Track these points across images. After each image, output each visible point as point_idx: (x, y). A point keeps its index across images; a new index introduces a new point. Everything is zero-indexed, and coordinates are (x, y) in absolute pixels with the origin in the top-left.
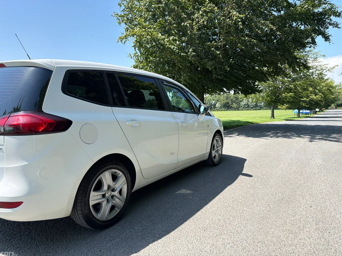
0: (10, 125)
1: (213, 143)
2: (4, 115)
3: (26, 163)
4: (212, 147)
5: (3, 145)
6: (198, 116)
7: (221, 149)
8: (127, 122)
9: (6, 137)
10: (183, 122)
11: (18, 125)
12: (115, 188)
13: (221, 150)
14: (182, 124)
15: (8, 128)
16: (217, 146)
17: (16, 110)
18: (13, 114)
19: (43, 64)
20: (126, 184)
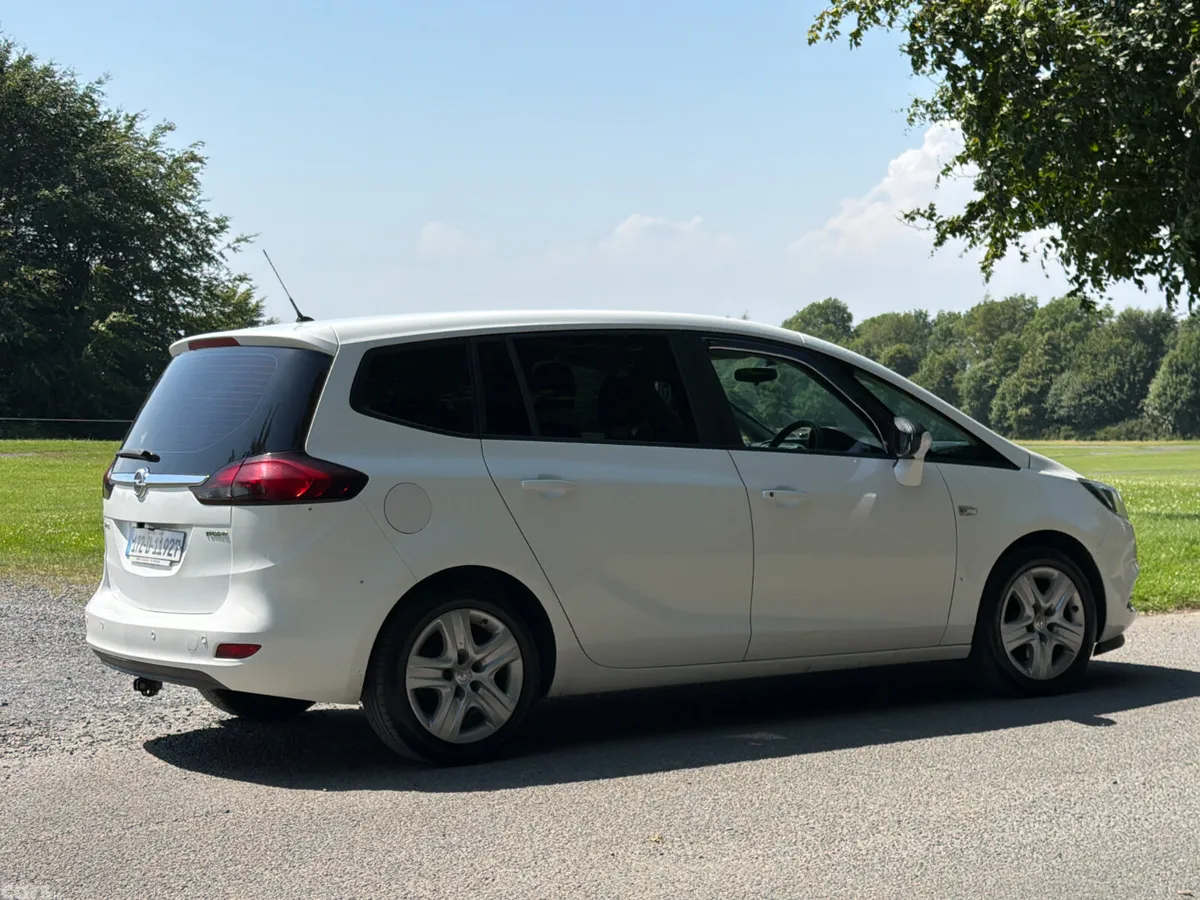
0: (243, 484)
1: (1011, 589)
2: (230, 461)
3: (270, 564)
4: (1000, 607)
5: (228, 526)
7: (1078, 624)
8: (520, 484)
9: (235, 509)
10: (782, 488)
11: (258, 482)
12: (482, 663)
13: (1080, 629)
14: (772, 494)
15: (239, 491)
16: (1037, 606)
17: (257, 449)
18: (248, 460)
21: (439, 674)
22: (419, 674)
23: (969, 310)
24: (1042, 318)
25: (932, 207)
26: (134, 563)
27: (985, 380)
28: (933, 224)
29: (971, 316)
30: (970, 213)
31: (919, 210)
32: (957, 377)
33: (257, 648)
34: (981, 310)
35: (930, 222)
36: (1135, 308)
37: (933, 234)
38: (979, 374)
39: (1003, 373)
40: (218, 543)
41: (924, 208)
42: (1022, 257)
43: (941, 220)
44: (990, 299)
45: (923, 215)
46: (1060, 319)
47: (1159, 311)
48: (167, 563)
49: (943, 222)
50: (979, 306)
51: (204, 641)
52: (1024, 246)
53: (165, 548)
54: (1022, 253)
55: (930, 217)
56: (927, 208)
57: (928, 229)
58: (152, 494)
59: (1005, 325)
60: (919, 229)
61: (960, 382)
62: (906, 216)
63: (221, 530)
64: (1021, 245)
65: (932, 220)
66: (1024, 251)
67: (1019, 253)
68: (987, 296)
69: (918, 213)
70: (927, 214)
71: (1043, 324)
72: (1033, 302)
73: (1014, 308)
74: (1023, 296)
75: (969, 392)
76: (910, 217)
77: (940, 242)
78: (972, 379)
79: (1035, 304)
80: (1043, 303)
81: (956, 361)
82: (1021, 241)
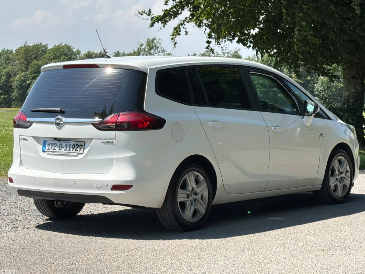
1: (332, 164)
4: (330, 171)
5: (114, 139)
6: (303, 118)
7: (348, 177)
8: (209, 123)
9: (118, 132)
10: (277, 126)
12: (197, 192)
13: (349, 179)
14: (275, 128)
16: (339, 171)
19: (140, 68)
20: (207, 191)
21: (186, 196)
22: (181, 196)
23: (18, 49)
24: (50, 54)
25: (150, 11)
26: (48, 154)
27: (24, 81)
28: (150, 18)
29: (18, 51)
30: (165, 14)
31: (144, 11)
32: (11, 79)
33: (131, 186)
34: (23, 49)
35: (149, 16)
36: (92, 51)
37: (150, 22)
38: (22, 78)
39: (34, 78)
40: (108, 146)
41: (147, 10)
42: (185, 33)
43: (153, 16)
44: (27, 45)
45: (146, 14)
46: (57, 55)
47: (101, 52)
48: (76, 154)
49: (153, 17)
50: (22, 47)
51: (106, 184)
52: (186, 28)
53: (73, 148)
54: (185, 31)
55: (149, 15)
56: (148, 10)
57: (148, 19)
58: (66, 127)
59: (33, 56)
60: (144, 19)
61: (13, 82)
62: (139, 13)
63: (111, 141)
64: (185, 28)
65: (150, 16)
66: (186, 30)
67: (184, 31)
68: (26, 43)
69: (144, 13)
70: (147, 13)
71: (50, 57)
72: (46, 47)
73: (37, 48)
74: (41, 44)
75: (17, 87)
76: (141, 14)
77: (152, 25)
78: (19, 81)
79: (46, 48)
80: (50, 47)
81: (11, 72)
82: (185, 27)
